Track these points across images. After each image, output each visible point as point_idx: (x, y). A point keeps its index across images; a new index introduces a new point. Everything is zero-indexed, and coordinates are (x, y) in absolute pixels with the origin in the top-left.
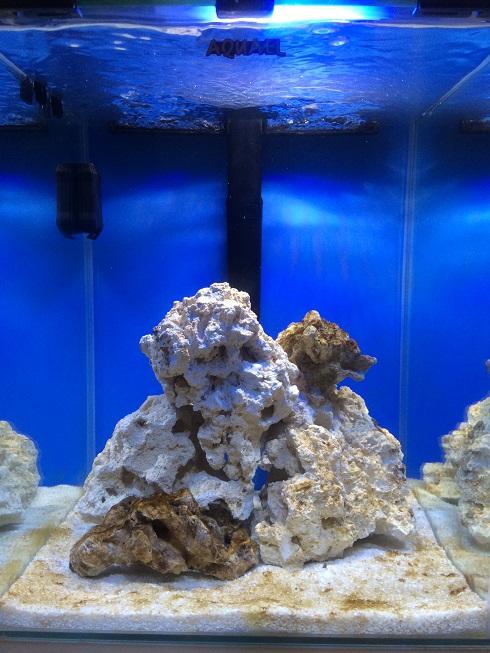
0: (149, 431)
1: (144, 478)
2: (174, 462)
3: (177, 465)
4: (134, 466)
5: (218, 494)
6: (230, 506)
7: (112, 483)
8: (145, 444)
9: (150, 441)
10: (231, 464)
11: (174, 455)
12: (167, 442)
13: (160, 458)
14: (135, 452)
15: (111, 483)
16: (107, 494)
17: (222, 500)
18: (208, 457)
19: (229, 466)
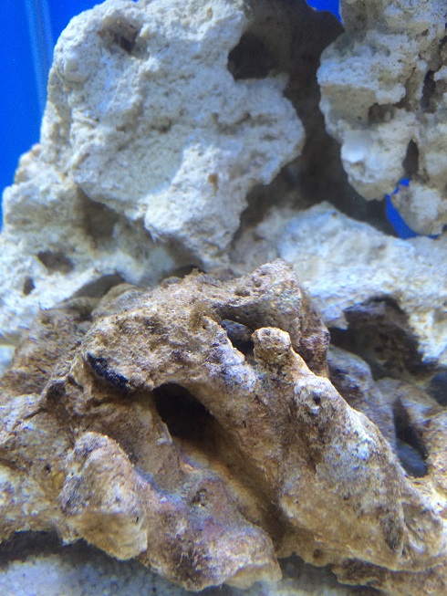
0: (151, 63)
1: (141, 221)
2: (237, 170)
3: (245, 182)
4: (107, 184)
5: (379, 280)
6: (414, 321)
7: (55, 238)
8: (139, 110)
9: (157, 98)
10: (425, 180)
11: (233, 149)
12: (215, 105)
13: (190, 156)
14: (111, 138)
15: (52, 236)
16: (38, 270)
17: (391, 302)
18: (350, 155)
19: (417, 189)
